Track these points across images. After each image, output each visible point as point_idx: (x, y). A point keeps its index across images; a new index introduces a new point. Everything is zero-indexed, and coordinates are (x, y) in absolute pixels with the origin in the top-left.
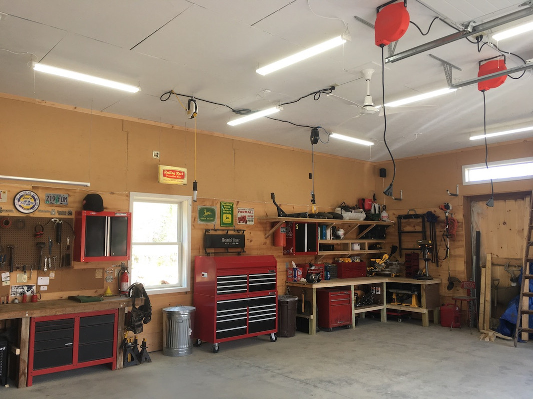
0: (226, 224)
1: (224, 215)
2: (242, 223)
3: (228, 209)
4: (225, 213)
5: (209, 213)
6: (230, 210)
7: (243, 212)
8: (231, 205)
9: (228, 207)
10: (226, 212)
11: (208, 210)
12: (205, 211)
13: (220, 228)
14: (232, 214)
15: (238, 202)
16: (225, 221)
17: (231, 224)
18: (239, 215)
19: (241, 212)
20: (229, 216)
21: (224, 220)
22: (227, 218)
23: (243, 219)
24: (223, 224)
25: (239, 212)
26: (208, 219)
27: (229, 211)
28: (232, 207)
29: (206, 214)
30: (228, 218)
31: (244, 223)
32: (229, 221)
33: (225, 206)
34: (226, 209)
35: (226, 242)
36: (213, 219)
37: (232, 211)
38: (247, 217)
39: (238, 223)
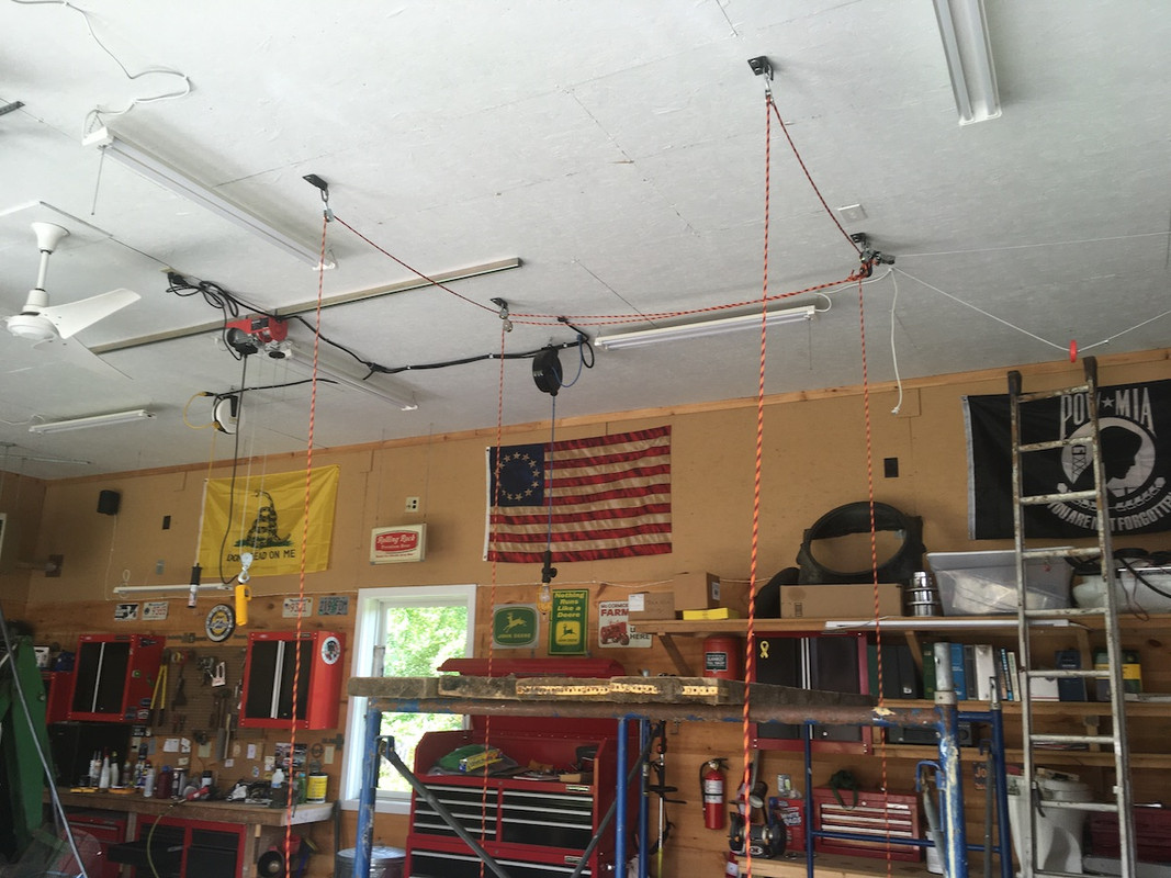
0: (564, 649)
1: (560, 626)
2: (611, 644)
3: (571, 609)
4: (562, 619)
5: (519, 621)
6: (579, 608)
7: (617, 613)
8: (582, 596)
9: (572, 602)
10: (565, 615)
11: (518, 613)
12: (510, 618)
14: (581, 620)
15: (604, 586)
16: (562, 639)
18: (604, 621)
19: (610, 613)
20: (575, 626)
21: (558, 638)
23: (617, 631)
24: (555, 647)
26: (516, 636)
27: (574, 611)
28: (582, 603)
29: (513, 624)
30: (570, 632)
31: (619, 645)
33: (562, 601)
34: (566, 608)
36: (529, 635)
37: (582, 612)
38: (628, 627)
39: (601, 645)
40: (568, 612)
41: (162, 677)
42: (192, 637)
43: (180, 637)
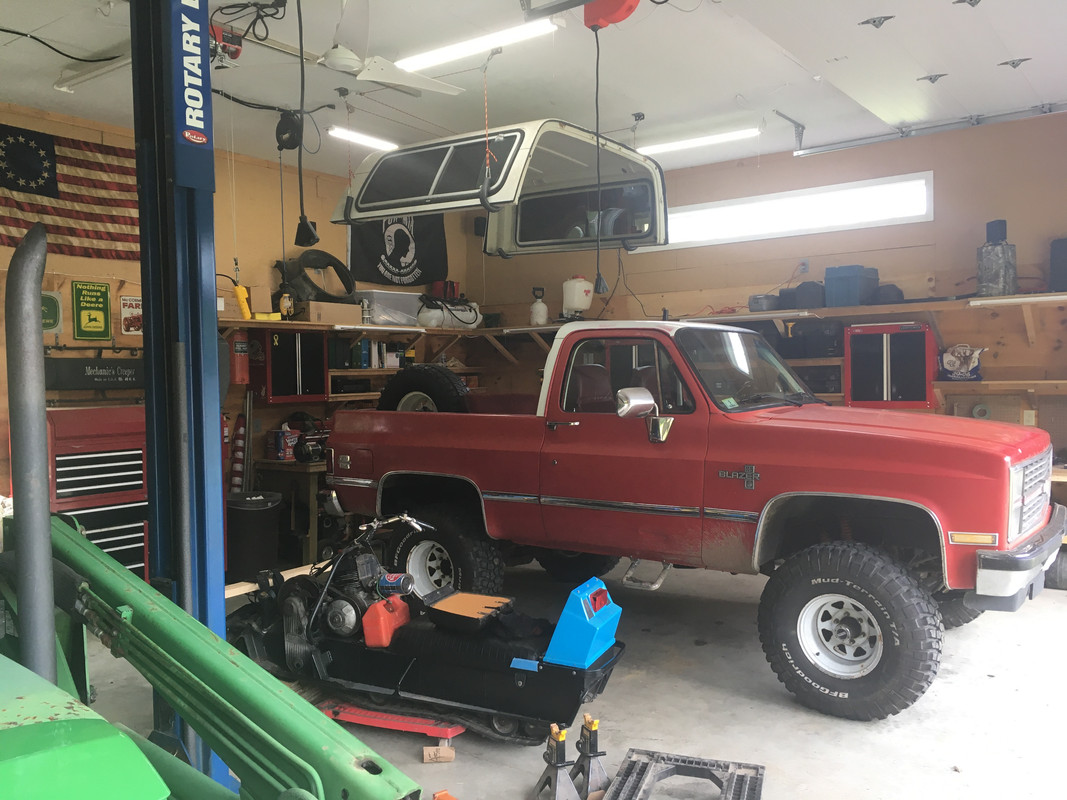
0: (89, 334)
1: (84, 314)
2: (133, 332)
3: (94, 299)
4: (86, 308)
6: (101, 300)
7: (137, 306)
9: (94, 293)
10: (88, 305)
13: (71, 343)
14: (105, 310)
15: (122, 283)
16: (87, 325)
17: (105, 333)
18: (126, 313)
19: (131, 306)
20: (100, 315)
21: (83, 325)
22: (93, 320)
23: (138, 321)
24: (80, 333)
25: (125, 305)
27: (97, 302)
30: (95, 320)
32: (100, 325)
33: (84, 291)
34: (89, 299)
35: (98, 377)
37: (106, 302)
39: (124, 332)
40: (91, 302)
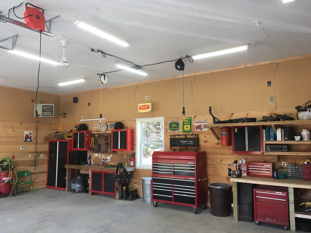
0: (186, 131)
1: (185, 126)
2: (198, 130)
5: (175, 125)
6: (189, 122)
7: (199, 122)
8: (190, 119)
9: (188, 120)
11: (175, 123)
12: (173, 124)
13: (182, 134)
14: (190, 124)
15: (195, 116)
16: (186, 129)
17: (190, 131)
18: (196, 125)
19: (197, 122)
20: (189, 126)
22: (187, 128)
23: (199, 127)
24: (184, 131)
25: (195, 122)
26: (174, 129)
29: (174, 126)
31: (200, 130)
32: (189, 129)
35: (184, 143)
36: (178, 128)
38: (202, 126)
39: (195, 130)
40: (187, 123)
41: (93, 140)
42: (98, 131)
43: (95, 131)
